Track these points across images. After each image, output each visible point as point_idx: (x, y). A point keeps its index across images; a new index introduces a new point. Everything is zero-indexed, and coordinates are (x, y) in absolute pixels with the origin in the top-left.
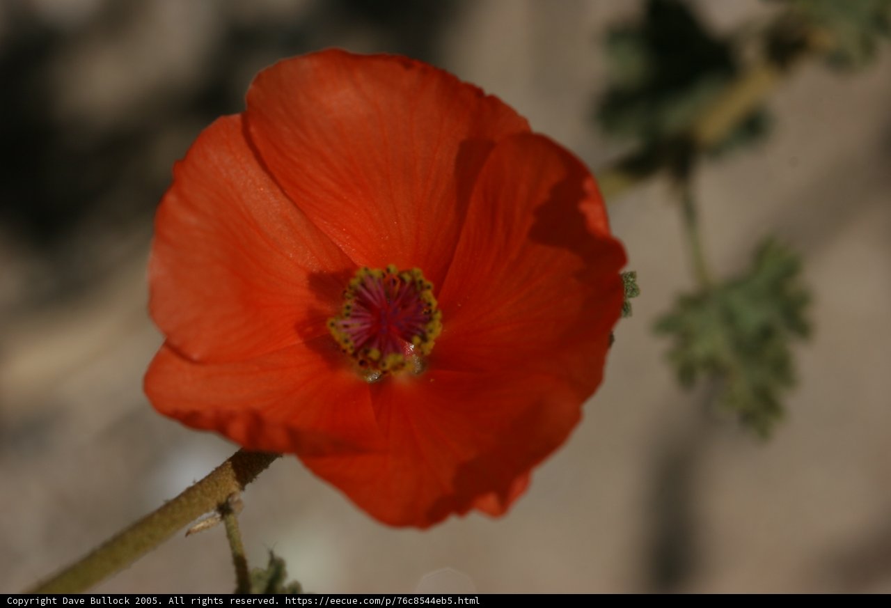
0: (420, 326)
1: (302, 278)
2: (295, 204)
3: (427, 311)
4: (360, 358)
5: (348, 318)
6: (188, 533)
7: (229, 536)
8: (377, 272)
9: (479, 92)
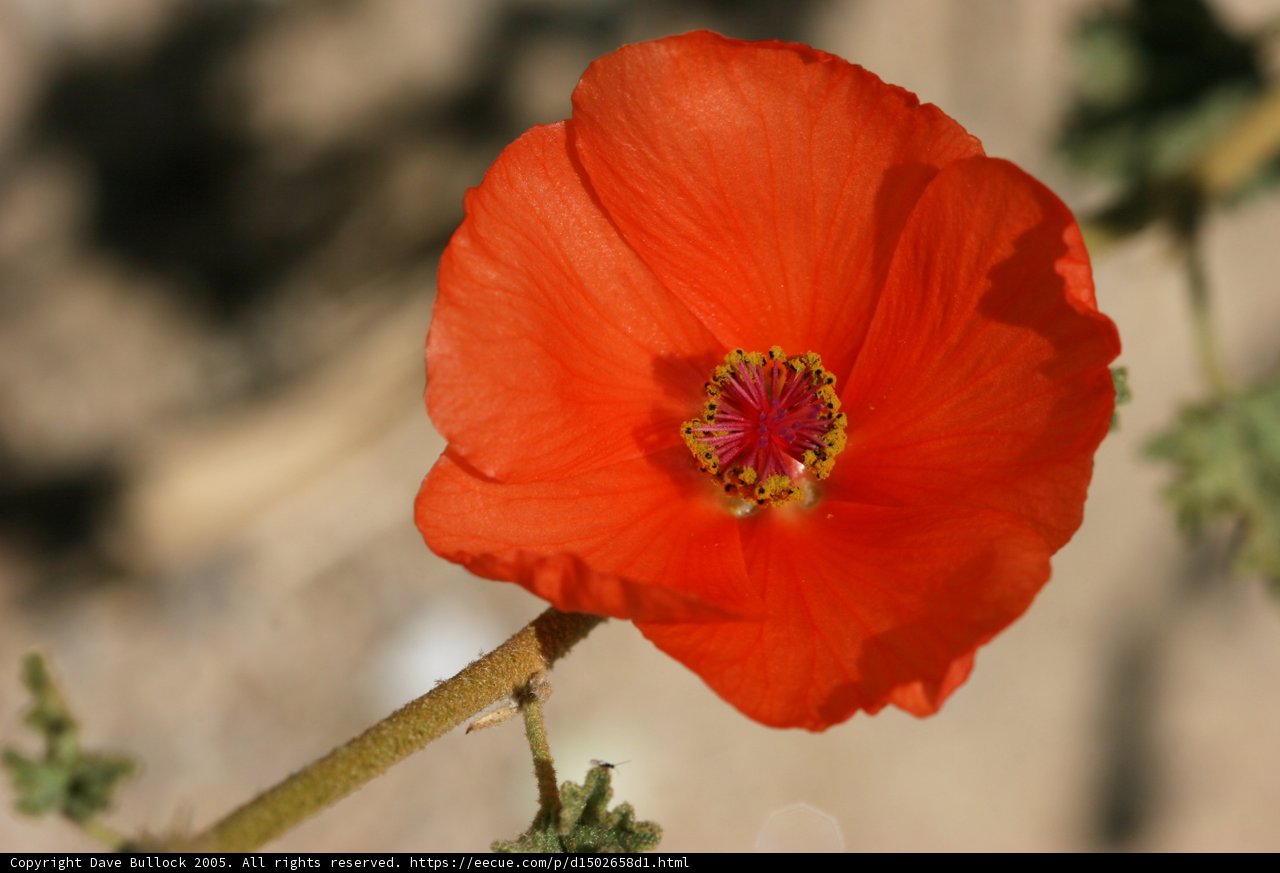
0: (815, 436)
1: (644, 363)
2: (638, 256)
3: (826, 415)
4: (728, 481)
5: (712, 422)
6: (469, 729)
7: (530, 735)
8: (754, 358)
9: (912, 99)
